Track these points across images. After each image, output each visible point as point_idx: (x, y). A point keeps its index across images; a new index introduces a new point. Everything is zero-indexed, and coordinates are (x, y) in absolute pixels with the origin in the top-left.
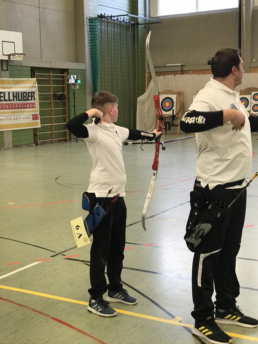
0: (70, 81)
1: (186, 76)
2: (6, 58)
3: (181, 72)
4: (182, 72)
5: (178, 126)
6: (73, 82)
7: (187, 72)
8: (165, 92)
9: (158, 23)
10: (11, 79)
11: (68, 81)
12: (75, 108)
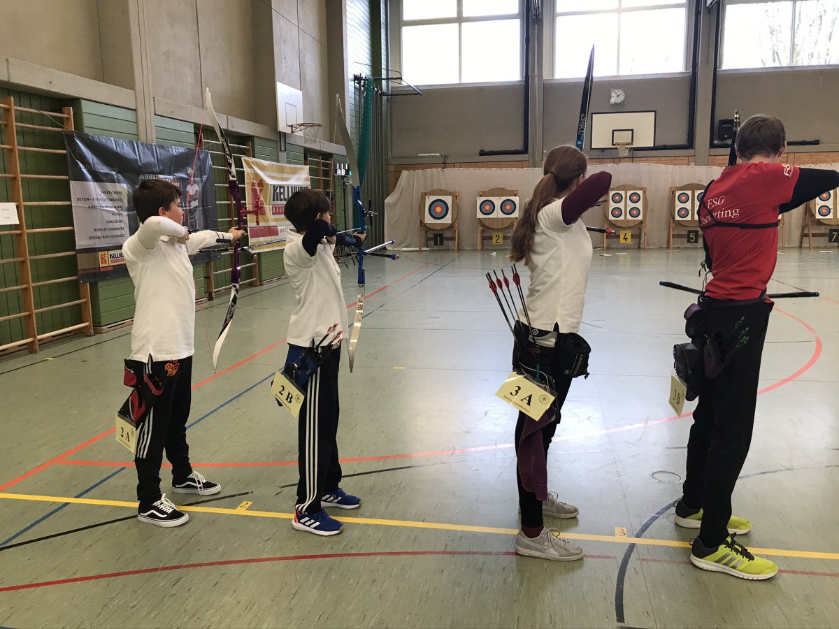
0: (339, 172)
1: (449, 171)
2: (288, 131)
3: (443, 165)
4: (445, 164)
5: (455, 240)
6: (343, 173)
7: (452, 165)
8: (433, 193)
10: (288, 165)
11: (336, 173)
12: (345, 213)
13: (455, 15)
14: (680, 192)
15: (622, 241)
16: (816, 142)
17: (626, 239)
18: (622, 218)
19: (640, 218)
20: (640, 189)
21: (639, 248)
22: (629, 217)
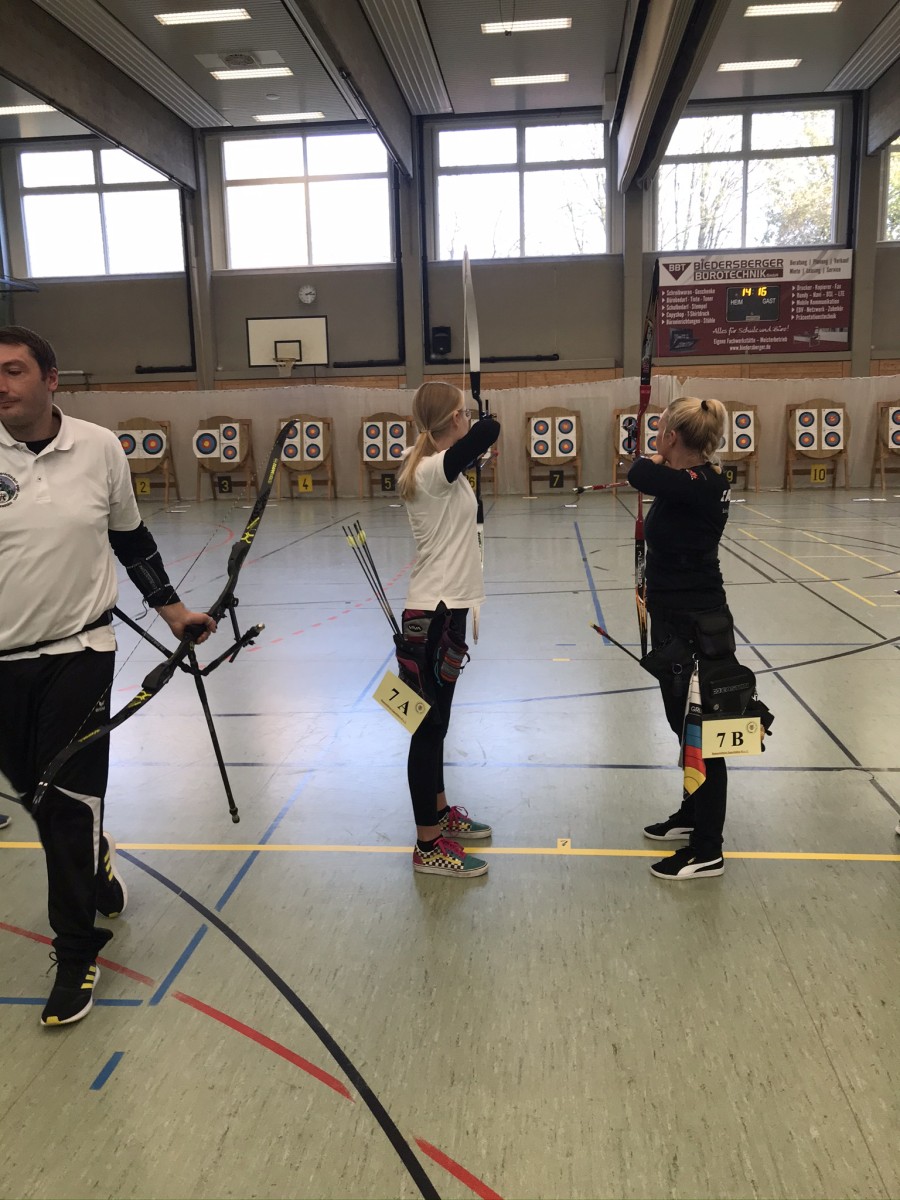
3: (85, 387)
4: (88, 387)
7: (97, 387)
9: (30, 290)
13: (92, 181)
14: (369, 424)
15: (302, 489)
16: (555, 357)
17: (306, 486)
18: (297, 458)
19: (320, 458)
20: (320, 420)
21: (336, 497)
22: (307, 458)
